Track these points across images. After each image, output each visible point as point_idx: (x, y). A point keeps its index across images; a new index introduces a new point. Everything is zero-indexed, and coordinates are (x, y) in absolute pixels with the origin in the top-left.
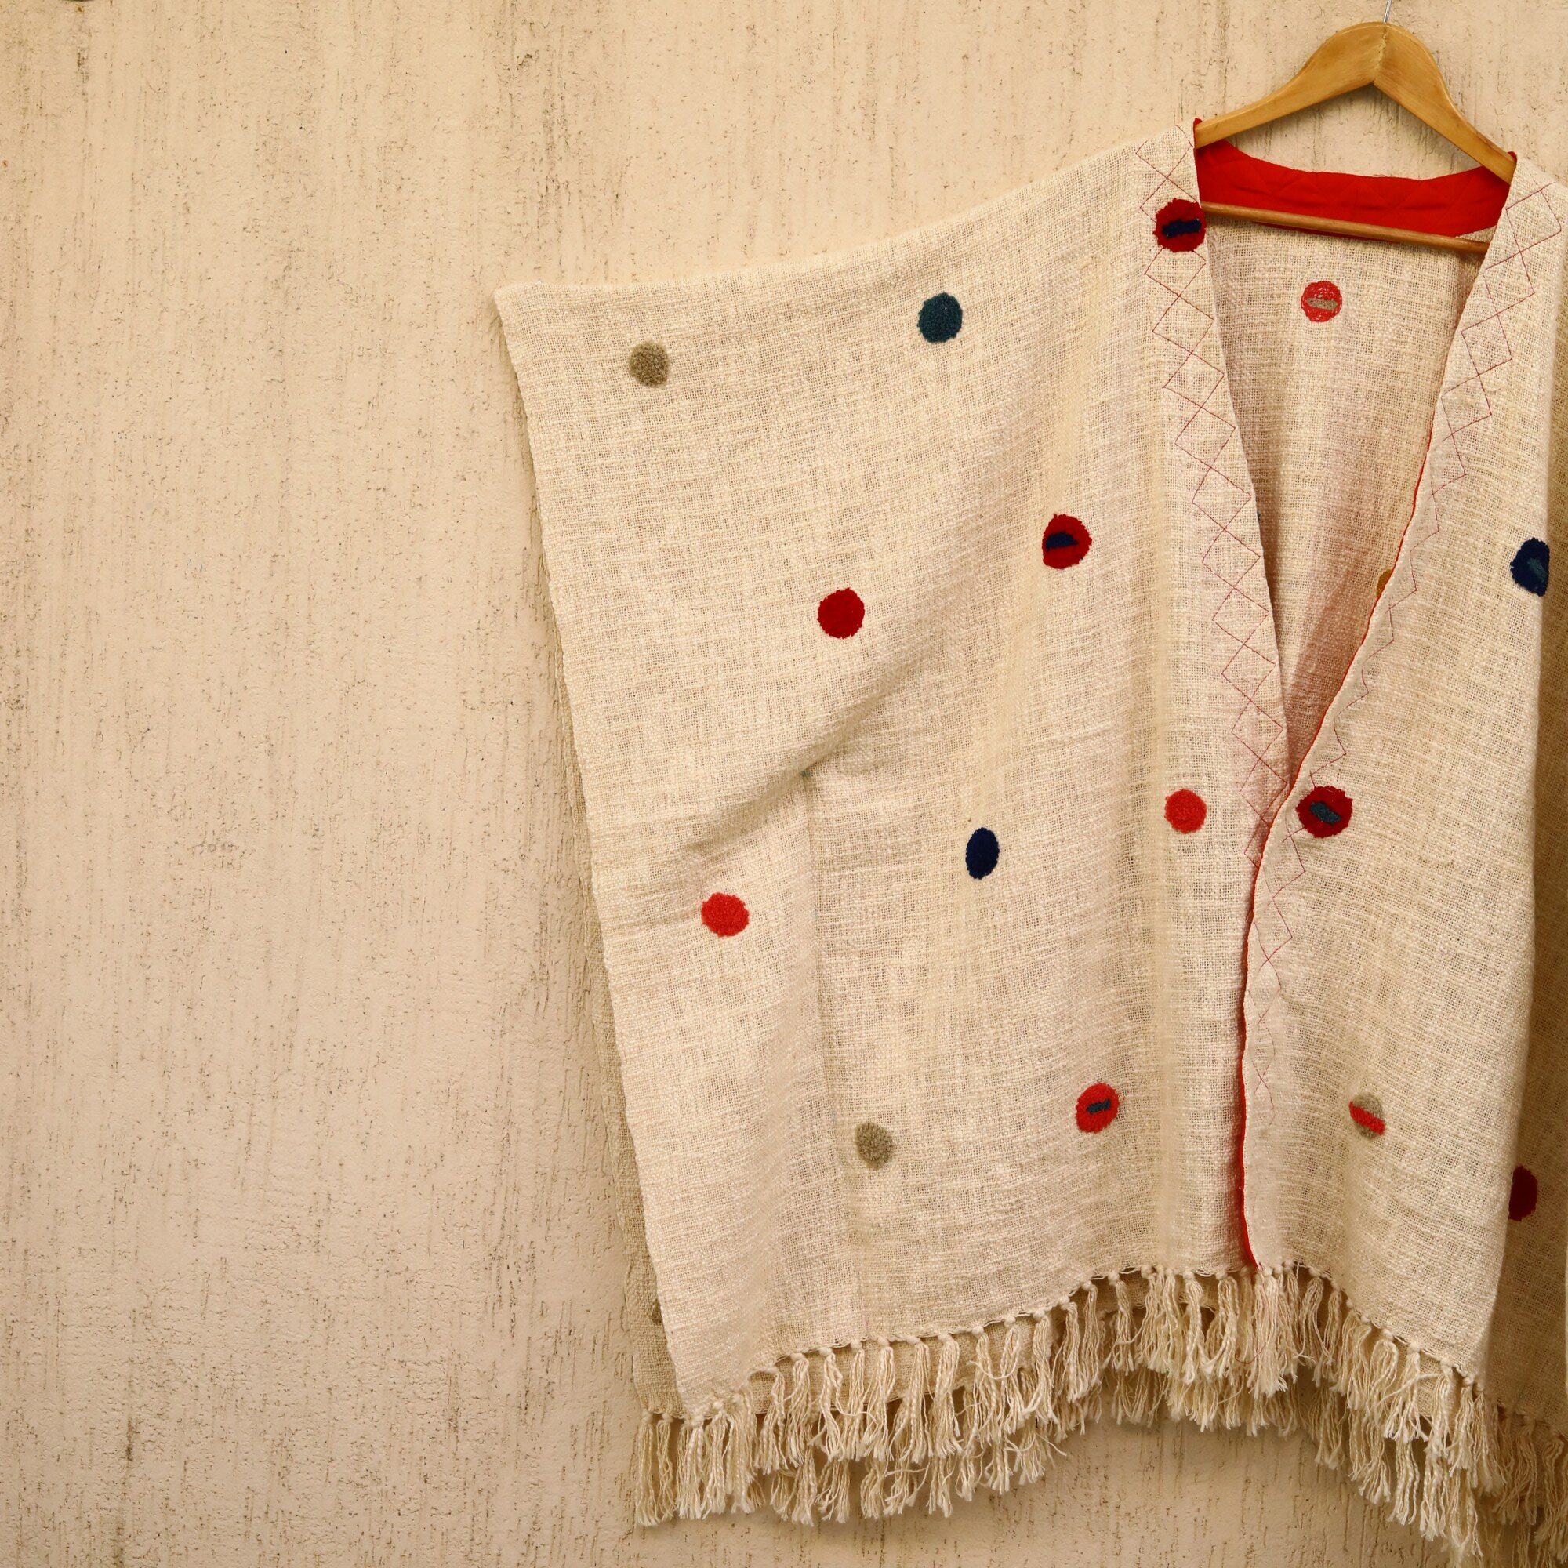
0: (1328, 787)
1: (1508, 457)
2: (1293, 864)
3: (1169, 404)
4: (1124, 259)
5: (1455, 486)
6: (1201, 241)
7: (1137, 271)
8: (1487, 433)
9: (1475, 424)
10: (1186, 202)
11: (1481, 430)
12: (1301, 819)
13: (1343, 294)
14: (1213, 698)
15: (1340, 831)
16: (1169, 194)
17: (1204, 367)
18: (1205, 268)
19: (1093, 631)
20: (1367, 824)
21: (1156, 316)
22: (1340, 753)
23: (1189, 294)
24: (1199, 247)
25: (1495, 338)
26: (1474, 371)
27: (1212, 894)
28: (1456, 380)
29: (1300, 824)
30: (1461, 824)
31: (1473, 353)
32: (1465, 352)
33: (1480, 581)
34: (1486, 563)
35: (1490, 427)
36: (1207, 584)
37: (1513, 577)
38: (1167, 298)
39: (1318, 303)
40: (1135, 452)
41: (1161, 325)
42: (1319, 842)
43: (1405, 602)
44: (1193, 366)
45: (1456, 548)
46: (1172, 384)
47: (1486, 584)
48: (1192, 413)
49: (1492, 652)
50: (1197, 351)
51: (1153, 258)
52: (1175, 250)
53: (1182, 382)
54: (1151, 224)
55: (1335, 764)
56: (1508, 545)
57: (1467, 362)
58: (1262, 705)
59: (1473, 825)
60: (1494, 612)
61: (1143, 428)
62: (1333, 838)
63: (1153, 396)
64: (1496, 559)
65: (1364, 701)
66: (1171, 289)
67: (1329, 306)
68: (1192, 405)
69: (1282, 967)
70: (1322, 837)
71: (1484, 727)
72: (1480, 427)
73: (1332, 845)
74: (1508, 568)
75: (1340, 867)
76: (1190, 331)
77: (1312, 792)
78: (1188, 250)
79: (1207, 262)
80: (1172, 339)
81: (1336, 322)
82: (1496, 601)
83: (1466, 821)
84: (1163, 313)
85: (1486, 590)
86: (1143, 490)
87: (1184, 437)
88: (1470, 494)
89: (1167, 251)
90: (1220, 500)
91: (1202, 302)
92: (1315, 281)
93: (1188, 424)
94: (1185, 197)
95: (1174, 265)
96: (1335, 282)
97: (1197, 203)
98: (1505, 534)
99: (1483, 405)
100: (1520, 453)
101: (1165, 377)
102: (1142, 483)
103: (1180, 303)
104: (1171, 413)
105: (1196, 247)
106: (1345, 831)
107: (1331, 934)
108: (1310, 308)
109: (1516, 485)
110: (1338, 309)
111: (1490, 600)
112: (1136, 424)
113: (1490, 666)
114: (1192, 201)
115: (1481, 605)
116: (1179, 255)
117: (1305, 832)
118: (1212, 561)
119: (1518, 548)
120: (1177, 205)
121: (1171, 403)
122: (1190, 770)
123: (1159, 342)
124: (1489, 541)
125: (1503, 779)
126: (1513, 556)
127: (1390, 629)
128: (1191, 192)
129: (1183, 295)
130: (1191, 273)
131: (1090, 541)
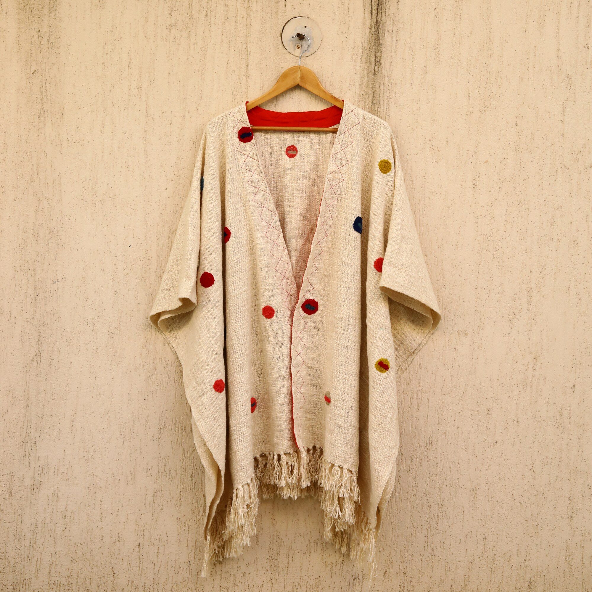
0: (309, 299)
1: (349, 193)
2: (303, 324)
3: (249, 189)
4: (230, 146)
5: (335, 203)
6: (252, 139)
7: (234, 150)
8: (343, 186)
9: (339, 184)
10: (246, 127)
11: (341, 185)
12: (303, 310)
13: (298, 149)
14: (273, 277)
15: (316, 312)
16: (241, 126)
17: (258, 177)
18: (255, 147)
19: (237, 260)
20: (323, 309)
21: (242, 162)
22: (312, 288)
23: (251, 155)
24: (252, 140)
25: (343, 157)
26: (337, 168)
27: (279, 336)
28: (331, 171)
29: (303, 312)
30: (344, 305)
31: (336, 162)
32: (334, 162)
33: (344, 231)
34: (345, 225)
35: (343, 184)
36: (268, 242)
37: (354, 229)
38: (244, 157)
39: (291, 152)
40: (241, 204)
41: (244, 165)
42: (310, 316)
43: (324, 239)
44: (255, 177)
45: (338, 222)
46: (249, 183)
47: (346, 231)
48: (257, 191)
49: (349, 252)
50: (256, 172)
51: (239, 145)
52: (245, 142)
53: (252, 182)
54: (236, 135)
55: (311, 292)
56: (351, 219)
57: (334, 165)
58: (288, 277)
59: (348, 305)
60: (349, 240)
61: (242, 197)
62: (314, 314)
63: (244, 187)
64: (348, 224)
65: (316, 271)
66: (245, 154)
67: (294, 153)
68: (256, 188)
69: (304, 356)
70: (311, 315)
71: (348, 275)
72: (341, 184)
73: (314, 316)
74: (352, 226)
75: (318, 323)
76: (253, 166)
77: (305, 302)
78: (249, 142)
79: (255, 145)
80: (247, 169)
81: (297, 157)
82: (349, 236)
83: (346, 304)
84: (244, 162)
85: (346, 233)
86: (245, 216)
87: (255, 198)
88: (340, 205)
89: (243, 143)
90: (268, 216)
91: (255, 157)
92: (289, 145)
93: (255, 194)
94: (246, 126)
95: (245, 147)
96: (295, 145)
97: (250, 127)
98: (350, 216)
99: (341, 178)
100: (353, 191)
101: (247, 181)
102: (245, 213)
103: (249, 158)
104: (250, 191)
105: (251, 141)
106: (317, 312)
107: (318, 344)
108: (289, 154)
109: (352, 200)
110: (297, 154)
111: (347, 236)
112: (240, 196)
113: (349, 256)
114: (248, 127)
115: (345, 238)
116: (246, 143)
117: (305, 314)
118: (268, 235)
119: (355, 220)
120: (244, 129)
121: (250, 189)
122: (268, 299)
123: (243, 170)
124: (346, 219)
125: (355, 290)
126: (353, 222)
127: (320, 248)
128: (247, 124)
129: (249, 156)
130: (251, 149)
131: (230, 233)
